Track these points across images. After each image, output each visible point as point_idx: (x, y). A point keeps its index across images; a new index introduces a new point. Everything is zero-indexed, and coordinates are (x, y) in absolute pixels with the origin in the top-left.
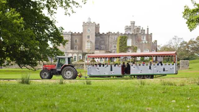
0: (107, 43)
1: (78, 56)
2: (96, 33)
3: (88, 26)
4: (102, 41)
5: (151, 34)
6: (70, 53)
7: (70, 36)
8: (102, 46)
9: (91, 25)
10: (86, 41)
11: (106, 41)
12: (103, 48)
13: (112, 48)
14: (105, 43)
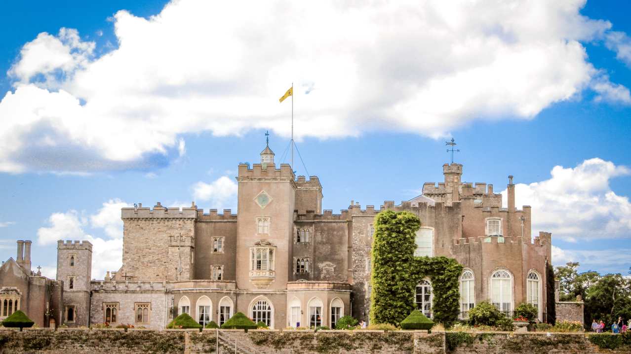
0: (344, 251)
1: (215, 304)
2: (296, 211)
3: (260, 179)
4: (323, 243)
5: (527, 208)
6: (186, 293)
7: (190, 225)
8: (321, 265)
9: (271, 175)
10: (253, 243)
11: (341, 243)
12: (328, 271)
13: (364, 271)
14: (333, 252)
